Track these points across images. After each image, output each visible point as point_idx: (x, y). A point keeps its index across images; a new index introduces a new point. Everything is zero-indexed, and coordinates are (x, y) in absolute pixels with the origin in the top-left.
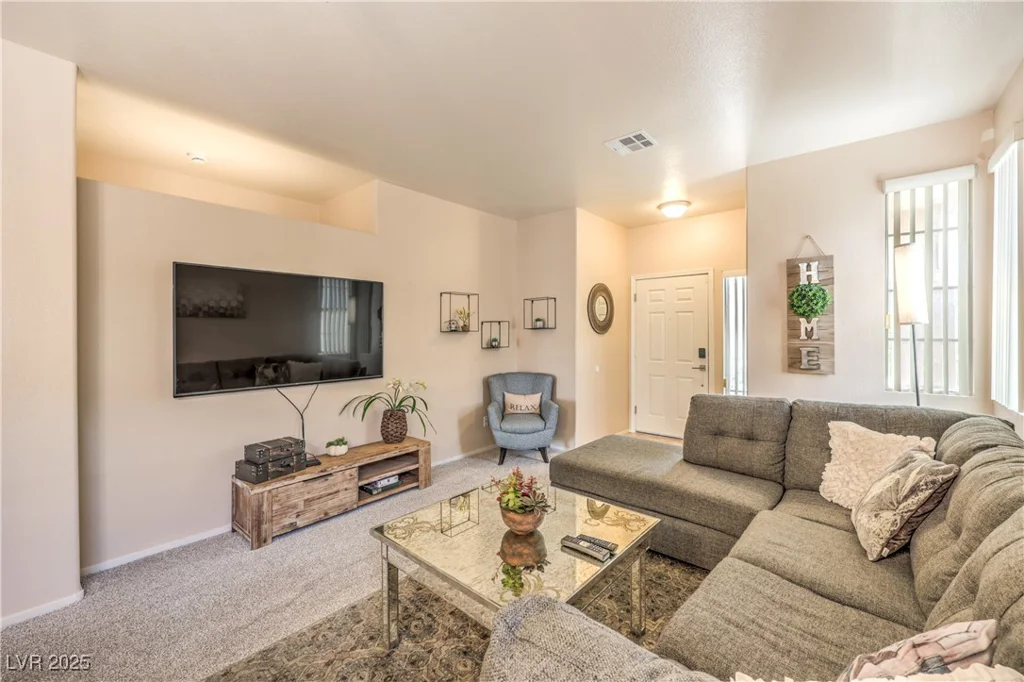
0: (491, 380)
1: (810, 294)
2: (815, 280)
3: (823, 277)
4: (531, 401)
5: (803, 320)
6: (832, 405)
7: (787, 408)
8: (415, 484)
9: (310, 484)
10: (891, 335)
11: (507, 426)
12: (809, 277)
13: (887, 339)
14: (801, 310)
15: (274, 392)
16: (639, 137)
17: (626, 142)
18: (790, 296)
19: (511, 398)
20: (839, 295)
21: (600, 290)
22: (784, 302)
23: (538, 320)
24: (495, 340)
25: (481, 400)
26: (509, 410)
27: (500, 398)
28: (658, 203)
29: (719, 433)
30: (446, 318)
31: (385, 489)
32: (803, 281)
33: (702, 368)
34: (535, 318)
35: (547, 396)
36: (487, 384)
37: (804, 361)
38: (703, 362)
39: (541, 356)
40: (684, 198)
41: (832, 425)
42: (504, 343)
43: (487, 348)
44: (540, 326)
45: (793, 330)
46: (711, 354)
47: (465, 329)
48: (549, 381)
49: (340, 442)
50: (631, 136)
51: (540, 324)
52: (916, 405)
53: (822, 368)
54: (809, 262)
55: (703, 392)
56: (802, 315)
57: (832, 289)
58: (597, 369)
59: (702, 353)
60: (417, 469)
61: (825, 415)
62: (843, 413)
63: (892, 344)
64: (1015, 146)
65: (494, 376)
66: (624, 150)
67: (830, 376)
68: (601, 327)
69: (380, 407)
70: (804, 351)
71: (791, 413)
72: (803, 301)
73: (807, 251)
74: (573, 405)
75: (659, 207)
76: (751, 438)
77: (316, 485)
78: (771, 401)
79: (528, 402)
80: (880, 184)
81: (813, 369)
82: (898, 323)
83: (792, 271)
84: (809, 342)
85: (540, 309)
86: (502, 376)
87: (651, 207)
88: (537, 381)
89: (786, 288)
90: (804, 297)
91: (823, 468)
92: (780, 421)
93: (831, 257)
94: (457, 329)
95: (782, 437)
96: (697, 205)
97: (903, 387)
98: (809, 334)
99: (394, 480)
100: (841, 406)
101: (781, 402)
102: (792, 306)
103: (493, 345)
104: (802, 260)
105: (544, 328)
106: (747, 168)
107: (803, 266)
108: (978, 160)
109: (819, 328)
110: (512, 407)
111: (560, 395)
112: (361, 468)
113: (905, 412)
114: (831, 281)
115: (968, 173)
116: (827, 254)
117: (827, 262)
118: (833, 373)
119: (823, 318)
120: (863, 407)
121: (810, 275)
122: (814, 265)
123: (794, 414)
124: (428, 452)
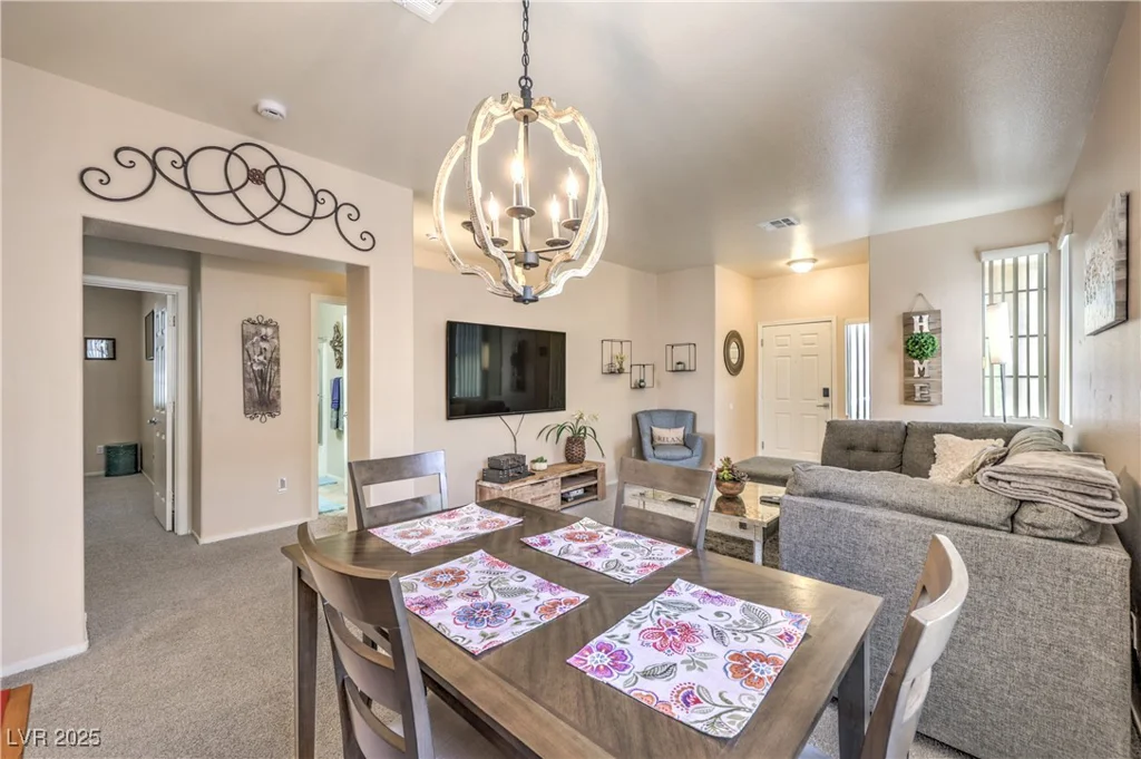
0: (640, 416)
1: (922, 341)
2: (926, 330)
3: (932, 327)
4: (677, 434)
5: (916, 362)
6: (937, 424)
7: (903, 428)
8: (595, 497)
9: (534, 487)
10: (987, 373)
11: (659, 453)
12: (921, 328)
13: (984, 377)
14: (915, 354)
15: (498, 418)
16: (786, 221)
17: (773, 223)
18: (906, 342)
19: (657, 431)
20: (946, 341)
21: (733, 337)
22: (901, 346)
23: (679, 363)
24: (642, 381)
25: (630, 434)
26: (657, 442)
27: (648, 432)
28: (788, 260)
29: (851, 448)
30: (607, 361)
31: (576, 498)
32: (917, 330)
33: (826, 406)
34: (675, 361)
35: (689, 431)
36: (636, 419)
37: (918, 395)
38: (826, 401)
39: (681, 395)
40: (811, 256)
41: (935, 437)
42: (648, 382)
43: (635, 388)
44: (680, 369)
45: (908, 370)
46: (834, 392)
47: (620, 371)
48: (690, 417)
49: (541, 460)
50: (780, 220)
51: (680, 367)
52: (1002, 421)
53: (932, 400)
54: (921, 314)
55: (835, 418)
56: (916, 358)
57: (940, 337)
58: (731, 407)
59: (826, 393)
60: (596, 485)
61: (930, 431)
62: (945, 429)
63: (987, 381)
64: (1067, 237)
65: (642, 412)
66: (773, 228)
67: (939, 407)
68: (734, 369)
69: (566, 434)
70: (917, 387)
71: (907, 431)
72: (916, 347)
73: (919, 306)
74: (712, 438)
75: (789, 264)
76: (876, 450)
77: (538, 488)
78: (891, 422)
79: (674, 435)
80: (978, 254)
81: (924, 401)
82: (992, 365)
83: (907, 321)
84: (921, 379)
85: (682, 354)
86: (648, 413)
87: (782, 264)
88: (679, 417)
89: (902, 336)
90: (917, 343)
91: (930, 468)
92: (898, 436)
93: (939, 312)
94: (615, 371)
95: (899, 449)
96: (822, 262)
97: (996, 414)
98: (921, 373)
99: (581, 492)
100: (944, 424)
101: (899, 423)
102: (907, 350)
103: (640, 386)
104: (916, 314)
105: (684, 370)
106: (869, 238)
107: (916, 319)
108: (1052, 239)
109: (930, 368)
110: (659, 439)
111: (699, 429)
112: (563, 479)
113: (989, 427)
114: (939, 330)
115: (1044, 248)
116: (936, 308)
117: (936, 315)
118: (941, 404)
119: (935, 360)
120: (959, 424)
121: (923, 325)
122: (925, 318)
123: (909, 431)
124: (603, 470)
